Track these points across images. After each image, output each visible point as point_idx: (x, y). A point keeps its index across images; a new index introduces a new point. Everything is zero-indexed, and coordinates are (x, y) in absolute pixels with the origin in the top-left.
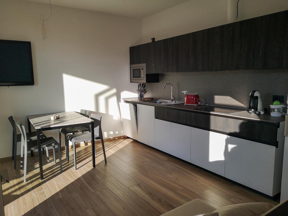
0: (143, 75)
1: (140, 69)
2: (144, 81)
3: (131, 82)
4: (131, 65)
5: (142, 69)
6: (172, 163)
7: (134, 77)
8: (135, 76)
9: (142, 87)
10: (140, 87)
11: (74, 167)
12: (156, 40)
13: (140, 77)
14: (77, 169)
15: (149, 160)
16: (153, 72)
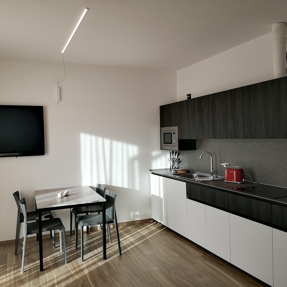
0: (174, 141)
1: (171, 133)
2: (176, 148)
3: (161, 149)
4: (161, 128)
5: (174, 133)
6: (206, 262)
7: (164, 143)
8: (166, 142)
9: (175, 156)
10: (173, 155)
11: (81, 258)
12: (192, 98)
13: (171, 143)
14: (84, 261)
15: (177, 255)
16: (186, 137)
